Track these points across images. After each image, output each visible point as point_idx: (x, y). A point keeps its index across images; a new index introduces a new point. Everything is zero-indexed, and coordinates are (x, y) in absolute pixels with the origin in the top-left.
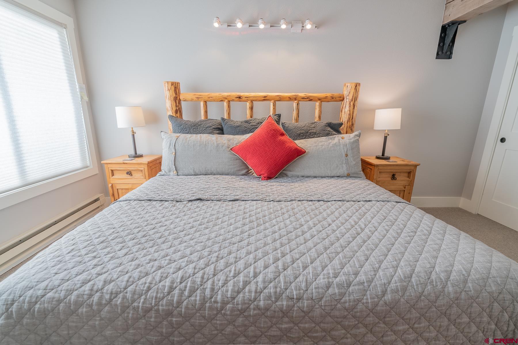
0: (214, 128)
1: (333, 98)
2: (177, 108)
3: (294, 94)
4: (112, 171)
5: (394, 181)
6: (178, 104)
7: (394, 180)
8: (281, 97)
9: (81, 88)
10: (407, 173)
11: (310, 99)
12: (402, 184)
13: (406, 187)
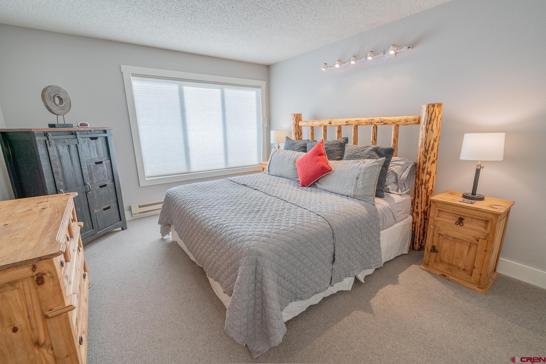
0: (301, 147)
1: (407, 121)
2: (297, 132)
3: (370, 118)
4: (263, 168)
5: (459, 227)
6: (297, 129)
7: (459, 225)
8: (359, 122)
9: (263, 120)
10: (483, 222)
11: (384, 123)
12: (473, 235)
13: (480, 240)
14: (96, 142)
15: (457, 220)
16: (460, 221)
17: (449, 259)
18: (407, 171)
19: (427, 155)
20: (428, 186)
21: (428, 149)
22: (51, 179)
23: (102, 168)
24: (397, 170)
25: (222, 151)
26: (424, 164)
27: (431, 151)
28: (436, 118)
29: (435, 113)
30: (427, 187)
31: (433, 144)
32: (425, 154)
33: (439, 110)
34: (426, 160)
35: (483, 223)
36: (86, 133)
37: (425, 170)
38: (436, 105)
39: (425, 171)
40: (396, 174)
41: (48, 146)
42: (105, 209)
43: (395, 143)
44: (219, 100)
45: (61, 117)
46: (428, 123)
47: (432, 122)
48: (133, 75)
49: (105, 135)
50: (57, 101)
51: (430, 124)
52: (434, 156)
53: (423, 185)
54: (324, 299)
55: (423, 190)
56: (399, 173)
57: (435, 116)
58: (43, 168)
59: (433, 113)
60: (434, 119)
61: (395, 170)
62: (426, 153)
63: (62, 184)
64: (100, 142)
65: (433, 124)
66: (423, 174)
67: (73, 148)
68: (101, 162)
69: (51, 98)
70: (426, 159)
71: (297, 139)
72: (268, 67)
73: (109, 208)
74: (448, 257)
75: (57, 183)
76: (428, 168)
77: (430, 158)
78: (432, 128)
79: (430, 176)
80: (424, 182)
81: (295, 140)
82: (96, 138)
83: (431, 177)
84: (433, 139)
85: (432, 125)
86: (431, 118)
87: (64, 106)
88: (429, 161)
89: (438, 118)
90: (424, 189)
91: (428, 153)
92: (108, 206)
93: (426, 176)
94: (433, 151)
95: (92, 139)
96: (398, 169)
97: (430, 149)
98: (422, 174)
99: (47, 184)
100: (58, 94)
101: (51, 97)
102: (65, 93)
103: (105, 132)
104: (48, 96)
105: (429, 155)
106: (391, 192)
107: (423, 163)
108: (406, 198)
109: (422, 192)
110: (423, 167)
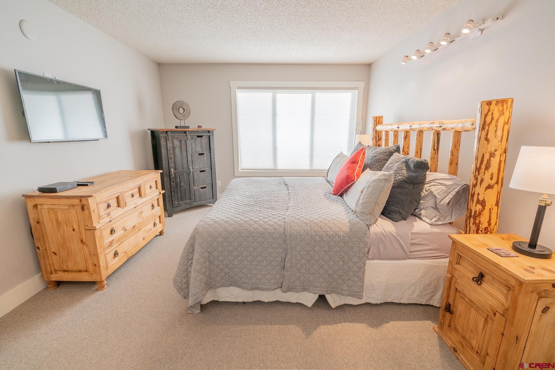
2: (374, 137)
5: (474, 285)
6: (375, 133)
7: (477, 283)
9: (357, 123)
10: (505, 287)
13: (497, 314)
14: (201, 139)
15: (477, 275)
16: (480, 278)
17: (463, 328)
18: (451, 194)
19: (479, 175)
20: (480, 221)
21: (480, 166)
22: (167, 162)
23: (203, 158)
24: (437, 192)
25: (308, 153)
26: (474, 188)
27: (485, 169)
28: (494, 122)
29: (492, 114)
30: (477, 221)
31: (489, 161)
32: (475, 174)
33: (501, 109)
34: (477, 183)
35: (505, 289)
36: (194, 132)
37: (475, 197)
38: (494, 103)
39: (475, 199)
40: (435, 197)
41: (167, 140)
42: (202, 188)
43: (452, 155)
44: (310, 105)
45: (182, 122)
46: (481, 129)
47: (487, 127)
48: (239, 88)
49: (209, 134)
50: (181, 110)
51: (483, 131)
52: (491, 179)
53: (472, 219)
54: (277, 302)
55: (471, 225)
56: (440, 196)
57: (492, 119)
58: (163, 154)
59: (489, 113)
60: (491, 122)
61: (436, 191)
62: (477, 172)
63: (173, 165)
64: (205, 140)
65: (488, 131)
66: (472, 202)
67: (183, 142)
68: (203, 154)
69: (177, 110)
70: (477, 180)
71: (374, 145)
72: (369, 66)
73: (205, 187)
74: (462, 326)
75: (170, 164)
76: (478, 194)
77: (482, 181)
78: (487, 136)
79: (484, 206)
80: (473, 214)
81: (372, 146)
82: (201, 136)
83: (484, 209)
84: (487, 152)
85: (486, 132)
86: (485, 122)
87: (186, 114)
88: (481, 184)
89: (497, 121)
90: (473, 224)
91: (480, 172)
92: (204, 186)
93: (476, 206)
94: (490, 170)
95: (198, 137)
96: (440, 190)
97: (483, 167)
98: (470, 202)
99: (164, 164)
100: (182, 106)
101: (177, 108)
102: (187, 105)
103: (209, 132)
104: (176, 108)
105: (481, 175)
106: (423, 218)
107: (473, 186)
108: (440, 231)
109: (470, 227)
110: (473, 193)
